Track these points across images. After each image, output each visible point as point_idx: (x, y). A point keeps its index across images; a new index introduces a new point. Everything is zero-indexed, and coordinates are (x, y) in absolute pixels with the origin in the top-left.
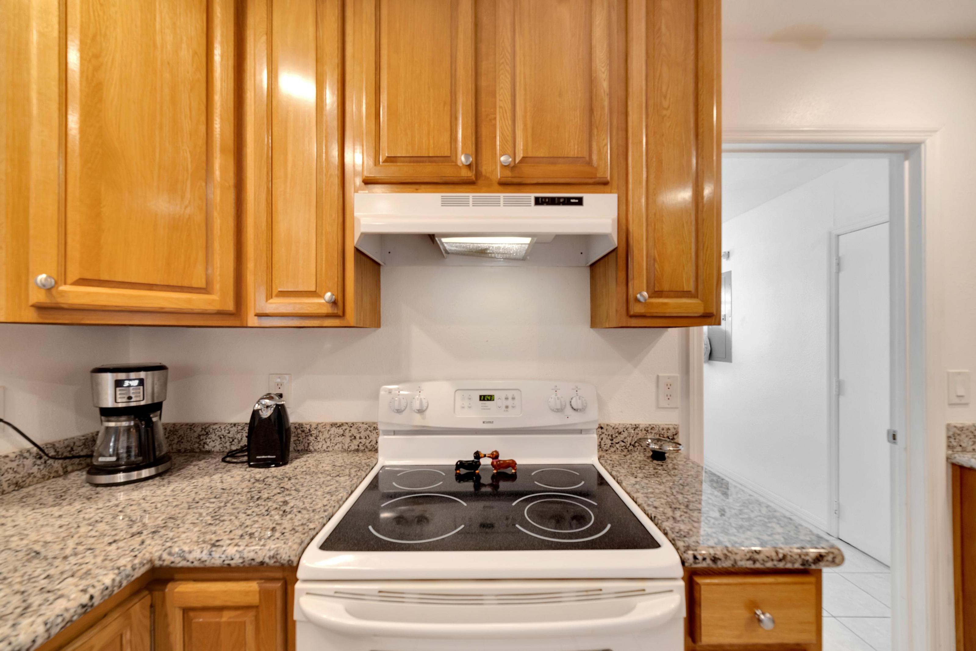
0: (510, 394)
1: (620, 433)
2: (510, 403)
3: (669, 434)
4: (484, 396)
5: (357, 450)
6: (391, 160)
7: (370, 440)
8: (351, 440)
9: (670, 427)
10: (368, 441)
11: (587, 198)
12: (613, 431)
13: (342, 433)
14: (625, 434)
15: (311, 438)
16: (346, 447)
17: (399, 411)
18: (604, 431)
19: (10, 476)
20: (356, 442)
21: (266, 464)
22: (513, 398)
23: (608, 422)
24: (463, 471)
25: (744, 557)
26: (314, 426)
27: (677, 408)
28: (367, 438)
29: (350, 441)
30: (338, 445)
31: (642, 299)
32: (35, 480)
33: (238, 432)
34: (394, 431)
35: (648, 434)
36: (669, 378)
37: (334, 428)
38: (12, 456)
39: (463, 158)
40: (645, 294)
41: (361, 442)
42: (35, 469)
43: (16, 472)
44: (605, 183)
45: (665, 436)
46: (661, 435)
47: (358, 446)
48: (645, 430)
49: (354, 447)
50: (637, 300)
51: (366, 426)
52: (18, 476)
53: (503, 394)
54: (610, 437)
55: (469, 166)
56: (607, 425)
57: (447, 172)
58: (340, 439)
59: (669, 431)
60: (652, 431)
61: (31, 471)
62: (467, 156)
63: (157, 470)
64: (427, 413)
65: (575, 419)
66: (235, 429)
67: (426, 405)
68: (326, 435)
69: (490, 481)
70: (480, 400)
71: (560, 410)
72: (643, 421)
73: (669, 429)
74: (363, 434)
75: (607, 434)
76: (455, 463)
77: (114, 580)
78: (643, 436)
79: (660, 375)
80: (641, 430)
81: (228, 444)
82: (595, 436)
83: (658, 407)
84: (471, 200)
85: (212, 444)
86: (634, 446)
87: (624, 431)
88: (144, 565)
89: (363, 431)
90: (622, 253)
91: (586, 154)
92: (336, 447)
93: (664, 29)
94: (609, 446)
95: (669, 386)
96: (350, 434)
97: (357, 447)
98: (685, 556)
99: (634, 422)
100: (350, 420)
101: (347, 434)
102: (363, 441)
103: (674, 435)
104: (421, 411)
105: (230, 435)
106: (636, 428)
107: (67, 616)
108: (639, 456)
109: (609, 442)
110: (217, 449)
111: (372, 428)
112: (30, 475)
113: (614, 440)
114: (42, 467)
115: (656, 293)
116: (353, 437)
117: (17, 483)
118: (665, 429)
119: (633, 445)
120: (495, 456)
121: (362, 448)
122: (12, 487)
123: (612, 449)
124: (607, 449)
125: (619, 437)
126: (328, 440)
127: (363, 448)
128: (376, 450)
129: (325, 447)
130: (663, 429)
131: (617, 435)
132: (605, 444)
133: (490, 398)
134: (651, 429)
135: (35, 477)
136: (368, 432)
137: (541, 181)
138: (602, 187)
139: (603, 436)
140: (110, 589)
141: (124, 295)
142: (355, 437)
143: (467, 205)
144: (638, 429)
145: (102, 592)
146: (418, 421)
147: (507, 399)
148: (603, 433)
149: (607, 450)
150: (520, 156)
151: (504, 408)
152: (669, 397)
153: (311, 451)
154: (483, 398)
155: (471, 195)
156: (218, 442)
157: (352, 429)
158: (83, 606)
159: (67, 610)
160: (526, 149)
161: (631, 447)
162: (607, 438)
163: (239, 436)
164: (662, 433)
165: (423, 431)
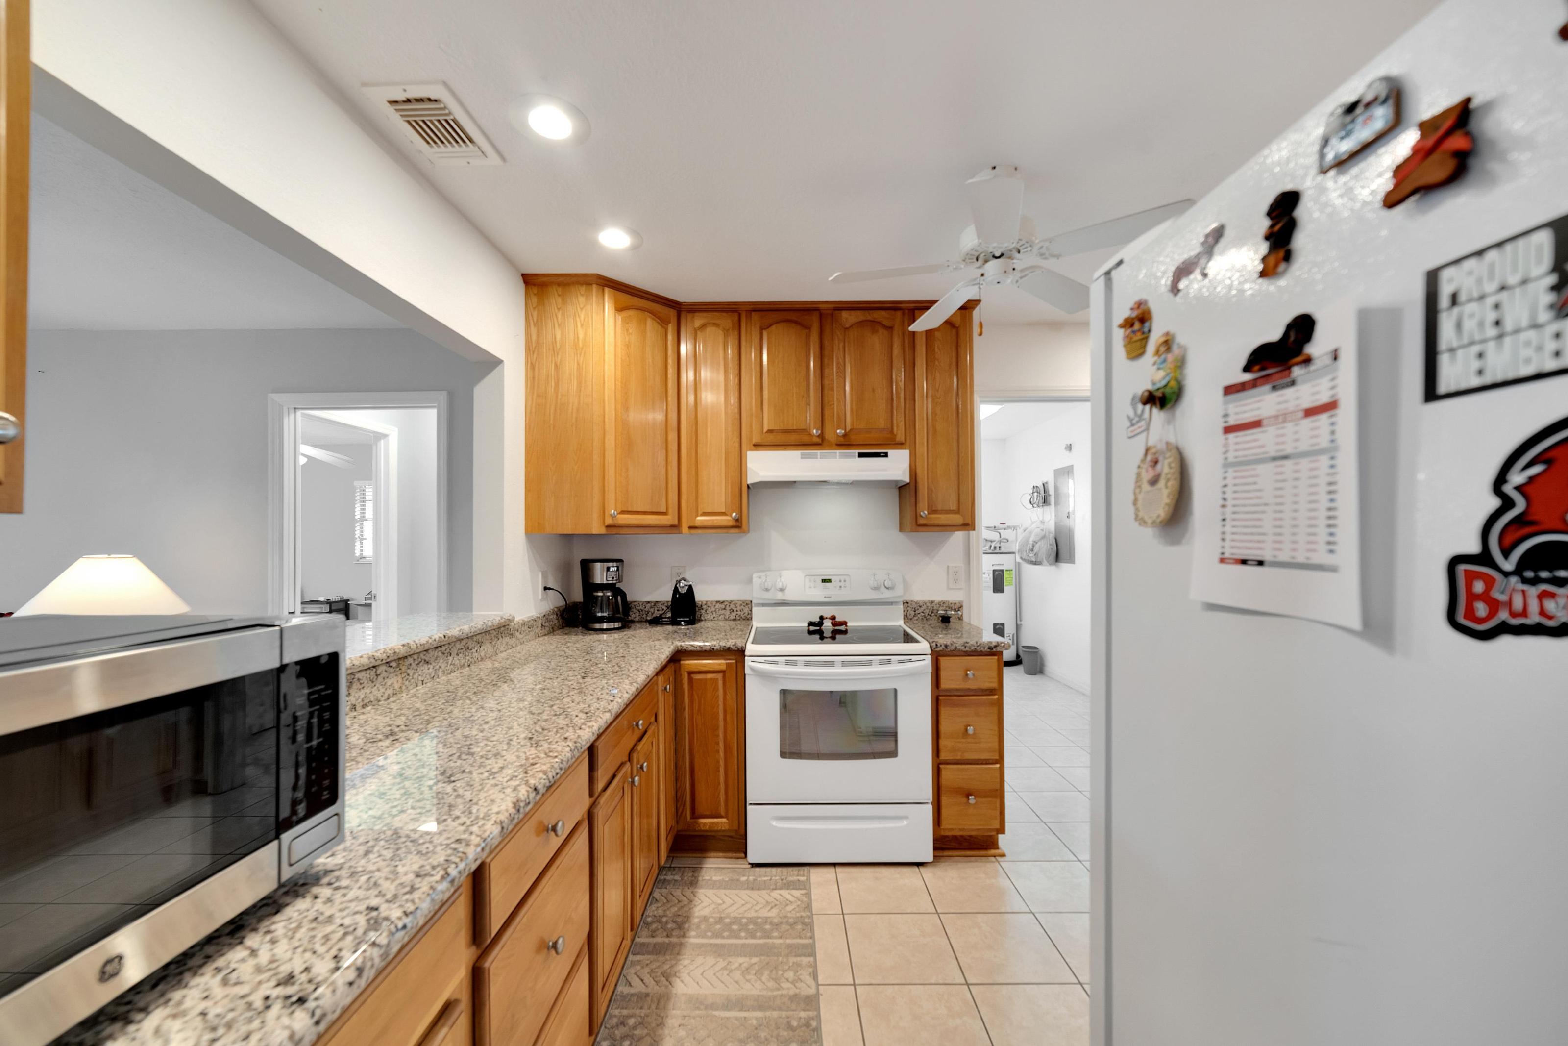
0: (842, 578)
1: (920, 607)
2: (842, 584)
3: (955, 606)
4: (825, 579)
5: (735, 620)
6: (770, 431)
7: (746, 612)
8: (731, 612)
9: (957, 602)
10: (744, 613)
11: (891, 452)
12: (915, 605)
13: (724, 607)
14: (924, 607)
15: (703, 611)
16: (727, 617)
17: (767, 590)
18: (908, 604)
20: (734, 614)
22: (845, 581)
23: (912, 599)
24: (812, 628)
25: (960, 645)
26: (704, 603)
27: (962, 589)
28: (744, 611)
29: (729, 613)
30: (722, 616)
31: (923, 515)
33: (651, 607)
34: (764, 605)
35: (941, 607)
36: (955, 568)
37: (718, 604)
38: (551, 612)
39: (815, 431)
40: (926, 512)
41: (737, 614)
44: (902, 444)
45: (952, 607)
46: (949, 607)
47: (736, 617)
48: (939, 604)
49: (732, 617)
50: (921, 516)
51: (743, 602)
53: (838, 578)
54: (913, 609)
55: (819, 436)
56: (911, 601)
57: (805, 439)
58: (723, 612)
60: (942, 604)
62: (817, 430)
64: (786, 591)
65: (887, 595)
66: (649, 605)
67: (785, 586)
68: (713, 609)
69: (830, 635)
70: (822, 582)
71: (876, 588)
72: (938, 598)
73: (955, 604)
74: (738, 609)
75: (911, 607)
78: (938, 608)
79: (949, 565)
80: (936, 604)
81: (644, 616)
82: (902, 607)
83: (949, 588)
84: (819, 455)
85: (633, 616)
86: (931, 616)
87: (923, 605)
89: (738, 606)
90: (912, 486)
91: (889, 427)
92: (720, 618)
93: (936, 350)
95: (955, 573)
96: (730, 608)
98: (932, 644)
99: (931, 599)
100: (729, 599)
101: (728, 608)
102: (739, 613)
103: (959, 608)
104: (782, 590)
105: (646, 609)
106: (932, 602)
108: (934, 621)
109: (913, 613)
110: (637, 619)
111: (748, 603)
113: (917, 611)
115: (933, 511)
118: (953, 603)
119: (929, 613)
120: (833, 618)
121: (738, 618)
123: (916, 618)
124: (912, 617)
125: (919, 609)
126: (714, 613)
129: (712, 617)
130: (951, 603)
131: (917, 608)
132: (910, 614)
133: (829, 581)
136: (742, 607)
137: (861, 443)
138: (900, 446)
139: (909, 608)
142: (733, 610)
143: (817, 458)
144: (934, 603)
146: (780, 596)
147: (840, 581)
148: (908, 606)
150: (848, 428)
151: (838, 588)
152: (955, 581)
153: (702, 620)
154: (824, 581)
155: (819, 452)
156: (637, 615)
157: (730, 605)
160: (852, 424)
161: (929, 617)
162: (911, 610)
163: (652, 610)
164: (950, 605)
165: (784, 604)
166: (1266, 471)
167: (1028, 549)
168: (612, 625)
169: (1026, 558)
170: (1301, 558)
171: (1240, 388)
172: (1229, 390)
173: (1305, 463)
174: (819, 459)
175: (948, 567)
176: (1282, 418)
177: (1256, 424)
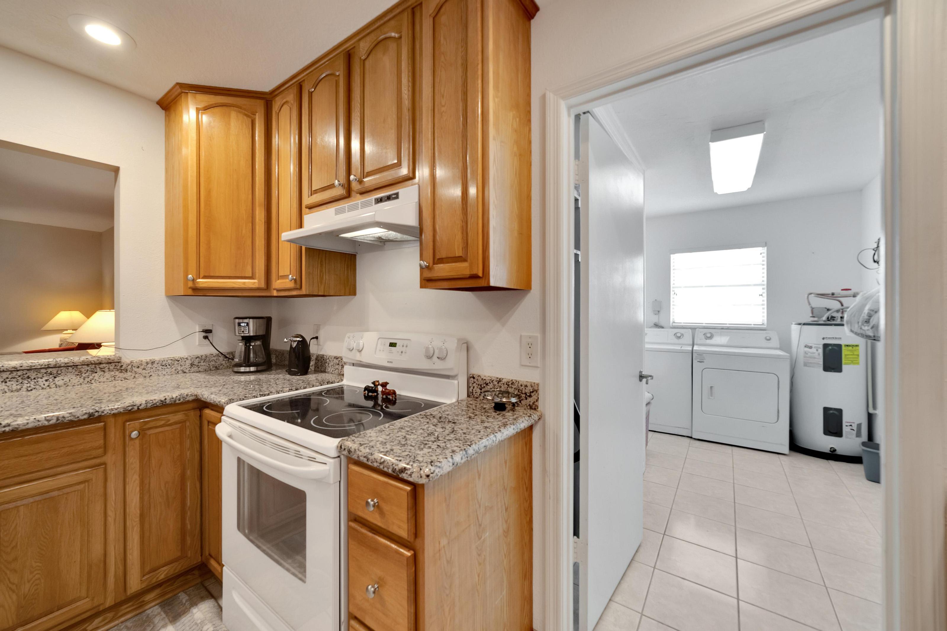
0: (405, 343)
1: (487, 384)
2: (404, 349)
3: (527, 391)
4: (392, 343)
6: (315, 192)
9: (529, 385)
10: (342, 369)
12: (482, 382)
13: (336, 363)
14: (491, 386)
15: (327, 364)
17: (351, 350)
18: (475, 380)
19: (213, 363)
21: (295, 374)
22: (407, 346)
23: (480, 374)
24: (367, 393)
25: (363, 455)
27: (537, 367)
31: (424, 266)
32: (224, 367)
34: (353, 364)
35: (509, 389)
36: (530, 338)
37: (335, 359)
38: (215, 354)
39: (337, 183)
42: (224, 362)
43: (216, 362)
44: (411, 178)
45: (523, 392)
46: (520, 391)
48: (507, 384)
51: (342, 360)
52: (217, 364)
53: (401, 343)
54: (480, 387)
56: (479, 376)
58: (337, 367)
59: (527, 388)
60: (513, 386)
61: (222, 363)
62: (339, 181)
63: (257, 369)
64: (363, 352)
65: (439, 365)
66: (285, 353)
67: (362, 347)
68: (332, 363)
70: (390, 346)
71: (430, 357)
72: (507, 376)
73: (526, 386)
75: (478, 383)
76: (364, 387)
77: (177, 397)
78: (505, 389)
79: (522, 334)
80: (504, 384)
83: (521, 365)
84: (346, 208)
87: (490, 383)
88: (192, 396)
91: (397, 160)
92: (336, 372)
94: (478, 395)
95: (530, 345)
99: (500, 377)
101: (339, 363)
103: (531, 392)
104: (360, 351)
106: (499, 381)
107: (155, 402)
109: (479, 391)
112: (222, 364)
113: (483, 390)
114: (227, 362)
117: (216, 367)
118: (523, 386)
119: (497, 396)
120: (385, 386)
122: (214, 368)
123: (481, 398)
124: (478, 396)
125: (486, 388)
126: (333, 367)
128: (343, 375)
130: (522, 386)
131: (485, 385)
132: (476, 392)
133: (395, 345)
134: (512, 384)
135: (224, 366)
138: (407, 183)
139: (474, 385)
140: (174, 399)
141: (218, 282)
143: (345, 212)
144: (501, 382)
145: (170, 399)
146: (358, 357)
147: (403, 346)
148: (475, 382)
149: (477, 398)
150: (366, 172)
151: (400, 353)
152: (530, 356)
155: (347, 205)
158: (161, 401)
159: (155, 400)
162: (477, 388)
164: (521, 389)
167: (861, 319)
168: (247, 369)
169: (859, 331)
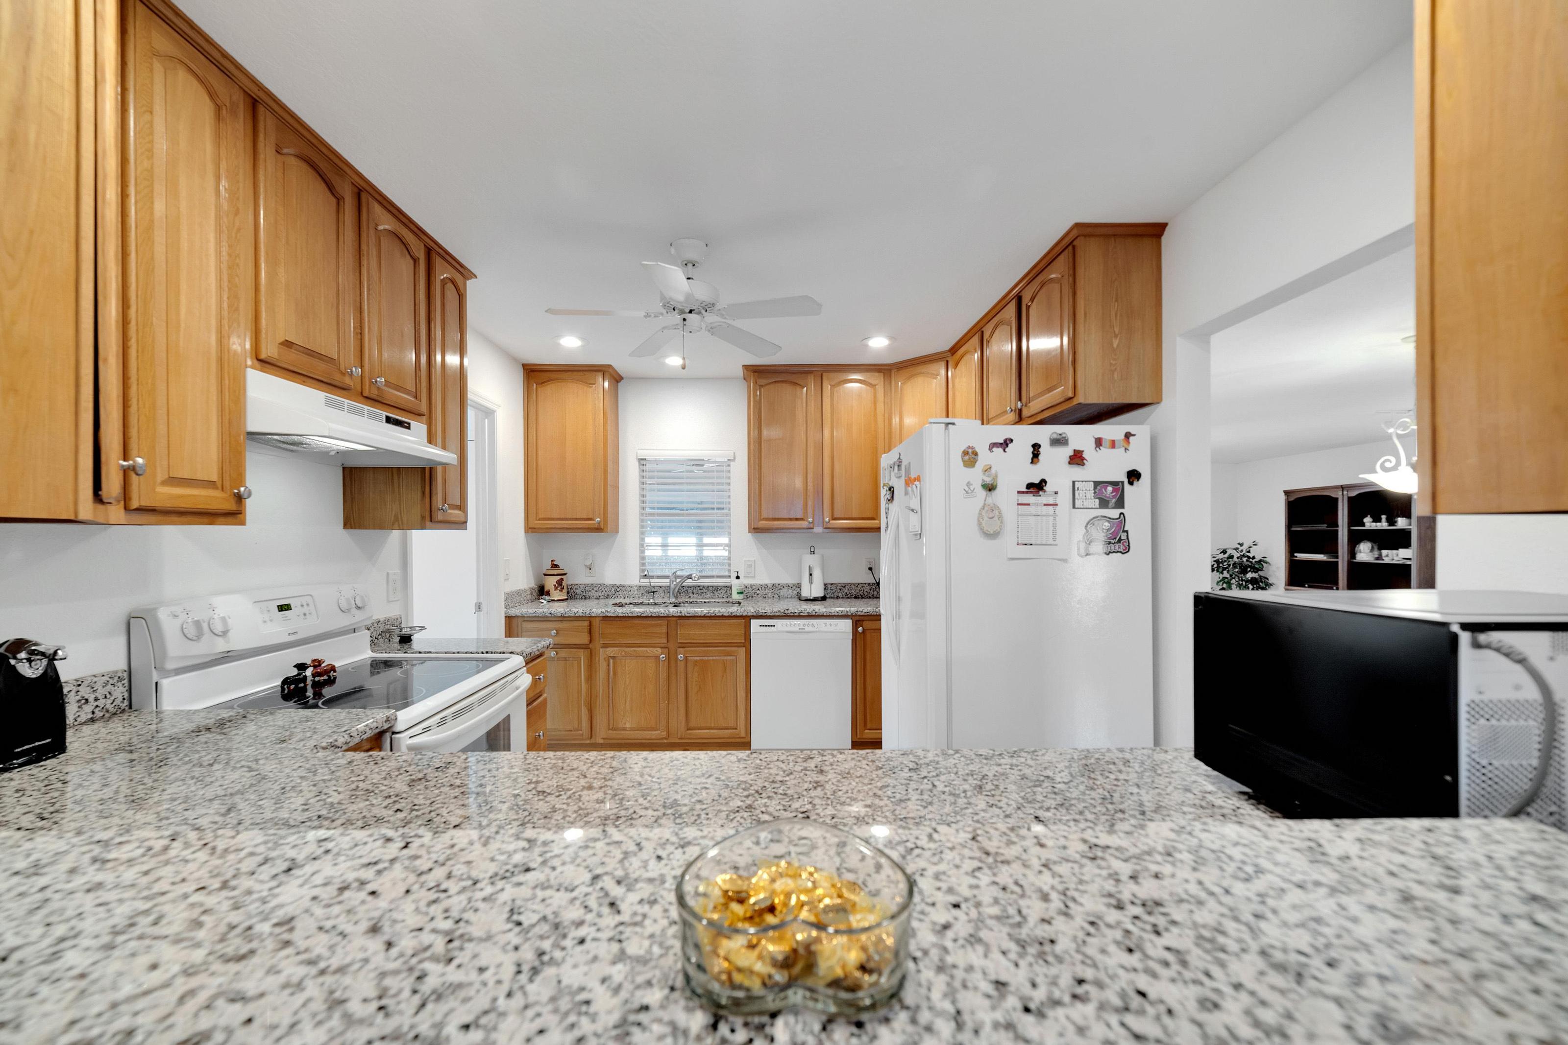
5: (92, 720)
6: (285, 344)
7: (113, 698)
8: (79, 707)
10: (109, 701)
11: (413, 424)
22: (307, 604)
27: (399, 600)
28: (108, 696)
29: (77, 709)
31: (445, 510)
36: (394, 574)
40: (447, 506)
41: (97, 706)
44: (422, 415)
47: (93, 713)
48: (384, 623)
50: (442, 510)
51: (106, 678)
55: (354, 377)
57: (336, 376)
60: (388, 623)
64: (230, 634)
70: (279, 611)
71: (348, 610)
74: (101, 692)
79: (389, 572)
82: (366, 633)
89: (100, 688)
95: (395, 581)
96: (78, 698)
97: (90, 716)
102: (101, 703)
104: (222, 633)
111: (116, 678)
116: (83, 701)
121: (99, 714)
127: (101, 714)
136: (109, 687)
137: (391, 403)
142: (87, 700)
146: (221, 646)
148: (369, 631)
152: (395, 591)
154: (280, 608)
157: (80, 688)
164: (394, 623)
165: (226, 657)
166: (1032, 520)
170: (1044, 542)
171: (1023, 492)
172: (1019, 492)
173: (1044, 518)
174: (365, 419)
175: (388, 574)
176: (1037, 505)
177: (1029, 505)
